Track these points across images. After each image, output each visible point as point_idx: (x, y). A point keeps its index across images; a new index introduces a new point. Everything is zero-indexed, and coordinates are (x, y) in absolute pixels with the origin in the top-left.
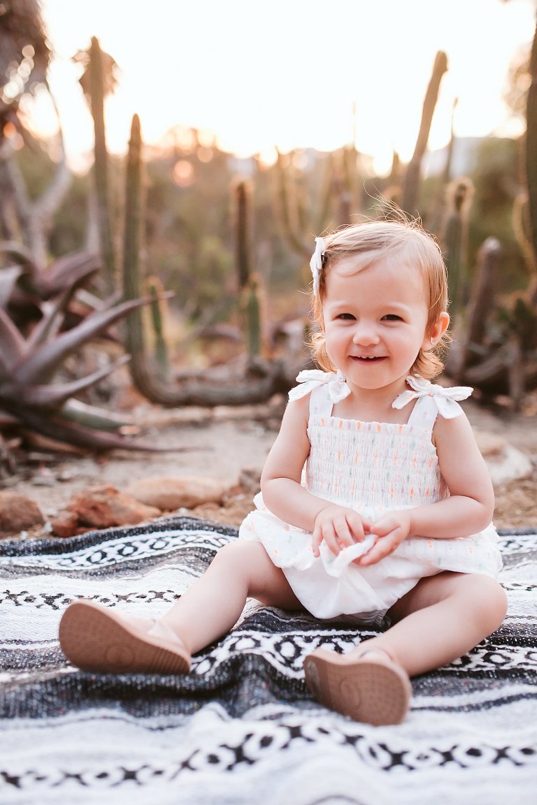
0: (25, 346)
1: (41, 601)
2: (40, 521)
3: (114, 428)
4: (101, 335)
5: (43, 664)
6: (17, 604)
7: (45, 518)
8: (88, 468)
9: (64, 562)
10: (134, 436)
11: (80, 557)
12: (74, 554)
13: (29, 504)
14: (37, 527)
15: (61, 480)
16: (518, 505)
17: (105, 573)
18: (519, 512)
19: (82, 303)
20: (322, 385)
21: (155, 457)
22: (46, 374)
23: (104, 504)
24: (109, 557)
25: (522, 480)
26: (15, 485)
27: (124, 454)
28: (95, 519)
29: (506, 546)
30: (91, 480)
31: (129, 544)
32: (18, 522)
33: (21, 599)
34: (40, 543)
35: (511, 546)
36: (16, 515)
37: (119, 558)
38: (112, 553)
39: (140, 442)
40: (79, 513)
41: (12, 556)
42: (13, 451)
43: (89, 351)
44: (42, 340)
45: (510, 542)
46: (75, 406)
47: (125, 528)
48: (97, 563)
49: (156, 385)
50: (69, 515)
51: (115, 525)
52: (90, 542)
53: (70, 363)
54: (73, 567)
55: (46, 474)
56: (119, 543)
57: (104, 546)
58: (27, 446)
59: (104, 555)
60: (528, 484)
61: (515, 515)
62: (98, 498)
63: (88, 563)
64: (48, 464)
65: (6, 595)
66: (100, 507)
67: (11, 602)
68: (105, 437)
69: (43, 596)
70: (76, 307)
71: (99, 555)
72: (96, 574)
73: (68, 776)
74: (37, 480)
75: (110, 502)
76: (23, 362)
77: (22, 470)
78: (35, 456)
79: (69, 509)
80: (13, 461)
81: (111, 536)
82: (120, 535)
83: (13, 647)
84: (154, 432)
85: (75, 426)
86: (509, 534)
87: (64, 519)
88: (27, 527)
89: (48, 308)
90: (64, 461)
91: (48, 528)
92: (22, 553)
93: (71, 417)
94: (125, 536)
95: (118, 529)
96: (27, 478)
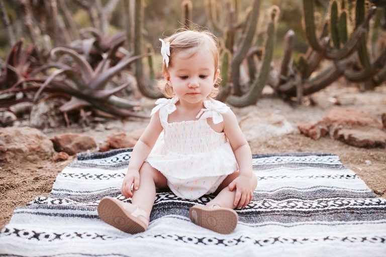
0: (94, 74)
1: (95, 177)
2: (95, 146)
3: (130, 108)
4: (128, 67)
5: (97, 198)
6: (86, 178)
7: (98, 145)
8: (118, 124)
9: (102, 162)
10: (139, 111)
11: (109, 160)
12: (106, 159)
13: (91, 139)
14: (94, 148)
15: (107, 129)
16: (285, 144)
17: (118, 166)
18: (285, 147)
19: (121, 53)
20: (165, 106)
21: (146, 120)
22: (102, 86)
23: (120, 140)
24: (120, 160)
25: (289, 134)
26: (88, 131)
27: (134, 119)
28: (116, 145)
29: (276, 160)
30: (118, 129)
31: (127, 155)
32: (87, 146)
33: (87, 177)
34: (93, 154)
35: (278, 160)
36: (86, 143)
37: (123, 160)
38: (121, 158)
39: (140, 114)
40: (110, 143)
41: (82, 160)
42: (88, 117)
43: (124, 74)
44: (101, 71)
45: (278, 159)
46: (114, 98)
47: (126, 149)
48: (115, 162)
49: (148, 90)
50: (106, 144)
51: (124, 147)
52: (112, 154)
53: (115, 79)
54: (106, 164)
55: (101, 126)
56: (124, 154)
57: (118, 156)
58: (94, 115)
59: (118, 159)
60: (291, 136)
61: (283, 149)
62: (118, 138)
63: (112, 162)
64: (102, 122)
65: (82, 175)
66: (119, 141)
67: (84, 178)
68: (125, 112)
69: (96, 175)
70: (118, 55)
71: (116, 159)
72: (115, 166)
73: (98, 236)
74: (97, 129)
75: (122, 139)
76: (93, 80)
77: (92, 124)
78: (97, 119)
79: (106, 142)
80: (88, 121)
81: (120, 152)
82: (124, 151)
83: (86, 194)
84: (146, 110)
85: (114, 107)
86: (278, 156)
87: (104, 145)
88: (90, 148)
89: (105, 56)
90: (109, 121)
91: (98, 149)
92: (86, 159)
93: (112, 104)
94: (126, 151)
95: (124, 149)
96: (94, 128)
